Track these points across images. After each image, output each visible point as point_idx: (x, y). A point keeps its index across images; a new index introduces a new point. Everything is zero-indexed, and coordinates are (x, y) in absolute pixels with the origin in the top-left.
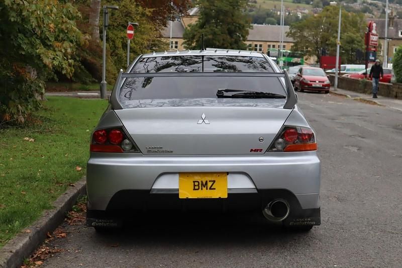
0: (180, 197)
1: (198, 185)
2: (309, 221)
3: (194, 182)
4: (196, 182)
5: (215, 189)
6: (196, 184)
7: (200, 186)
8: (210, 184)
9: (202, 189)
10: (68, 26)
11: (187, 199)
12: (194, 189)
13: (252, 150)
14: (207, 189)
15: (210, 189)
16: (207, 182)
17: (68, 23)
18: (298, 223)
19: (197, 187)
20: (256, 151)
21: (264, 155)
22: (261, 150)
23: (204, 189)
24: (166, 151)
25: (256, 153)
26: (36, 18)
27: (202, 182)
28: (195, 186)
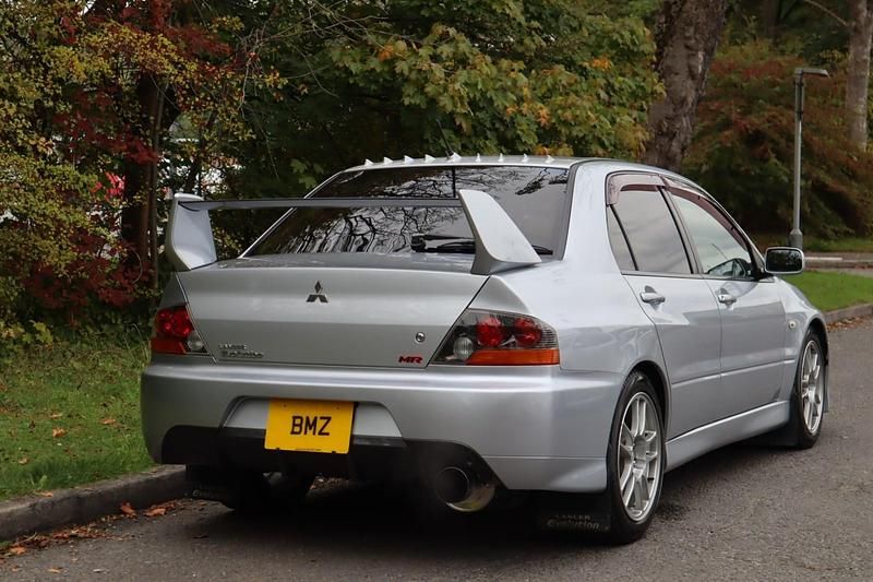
0: (266, 447)
1: (300, 425)
2: (588, 521)
3: (295, 418)
4: (299, 417)
5: (327, 434)
6: (298, 421)
7: (304, 426)
8: (320, 424)
9: (306, 433)
10: (578, 113)
11: (278, 452)
12: (293, 433)
13: (401, 359)
14: (314, 434)
15: (320, 433)
16: (316, 418)
17: (578, 107)
18: (565, 523)
19: (297, 429)
20: (410, 362)
21: (426, 369)
22: (419, 360)
23: (310, 432)
24: (251, 354)
25: (410, 364)
26: (452, 97)
27: (308, 419)
28: (294, 425)
